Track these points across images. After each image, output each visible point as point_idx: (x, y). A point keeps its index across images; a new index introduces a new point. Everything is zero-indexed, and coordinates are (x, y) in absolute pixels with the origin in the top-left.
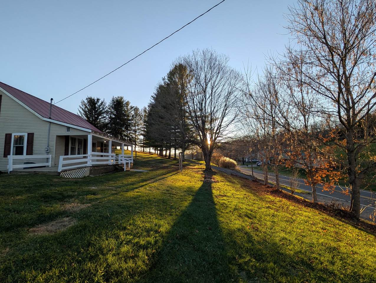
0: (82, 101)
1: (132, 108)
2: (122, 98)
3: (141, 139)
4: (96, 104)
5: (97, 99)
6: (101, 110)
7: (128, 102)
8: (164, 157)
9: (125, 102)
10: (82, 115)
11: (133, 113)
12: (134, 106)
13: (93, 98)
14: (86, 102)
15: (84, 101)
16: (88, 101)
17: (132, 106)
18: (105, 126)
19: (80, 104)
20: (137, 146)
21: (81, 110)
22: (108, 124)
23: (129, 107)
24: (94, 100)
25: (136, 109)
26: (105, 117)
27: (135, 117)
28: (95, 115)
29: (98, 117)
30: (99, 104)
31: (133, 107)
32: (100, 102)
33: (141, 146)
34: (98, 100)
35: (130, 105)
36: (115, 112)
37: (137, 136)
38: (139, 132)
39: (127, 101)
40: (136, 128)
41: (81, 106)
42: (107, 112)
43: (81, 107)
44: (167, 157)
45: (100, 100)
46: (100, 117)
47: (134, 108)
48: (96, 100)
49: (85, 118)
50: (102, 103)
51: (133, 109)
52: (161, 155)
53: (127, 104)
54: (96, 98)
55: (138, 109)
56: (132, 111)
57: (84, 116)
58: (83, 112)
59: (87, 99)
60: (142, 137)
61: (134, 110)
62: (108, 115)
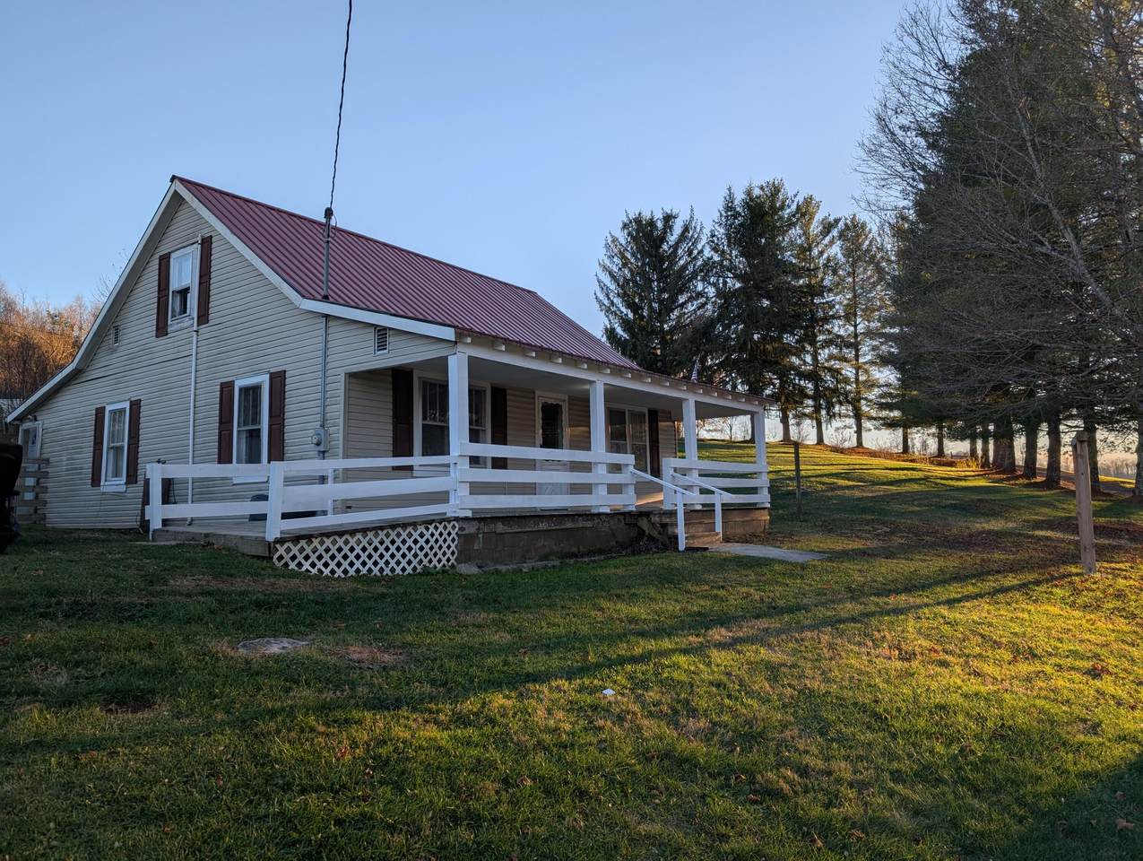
0: (610, 239)
1: (828, 227)
2: (776, 190)
3: (888, 385)
4: (662, 239)
5: (664, 218)
6: (682, 262)
7: (808, 201)
8: (1017, 478)
9: (794, 207)
10: (612, 303)
11: (836, 250)
12: (838, 216)
13: (646, 215)
14: (623, 242)
15: (615, 240)
16: (629, 234)
17: (831, 219)
18: (703, 335)
19: (601, 254)
20: (867, 424)
21: (607, 280)
22: (711, 324)
23: (815, 228)
24: (652, 223)
25: (852, 233)
26: (700, 295)
27: (853, 274)
28: (661, 291)
29: (673, 299)
30: (672, 239)
31: (837, 221)
32: (678, 229)
33: (891, 424)
34: (668, 218)
35: (819, 217)
36: (740, 263)
37: (866, 371)
38: (874, 348)
39: (801, 200)
40: (855, 326)
41: (607, 262)
42: (708, 267)
43: (605, 268)
44: (1039, 479)
45: (675, 217)
46: (682, 299)
47: (841, 225)
48: (660, 225)
49: (624, 309)
50: (686, 229)
51: (835, 232)
52: (1004, 465)
53: (805, 211)
54: (658, 215)
55: (864, 226)
56: (832, 242)
57: (620, 305)
58: (613, 286)
59: (625, 226)
60: (887, 375)
61: (841, 235)
62: (714, 285)
